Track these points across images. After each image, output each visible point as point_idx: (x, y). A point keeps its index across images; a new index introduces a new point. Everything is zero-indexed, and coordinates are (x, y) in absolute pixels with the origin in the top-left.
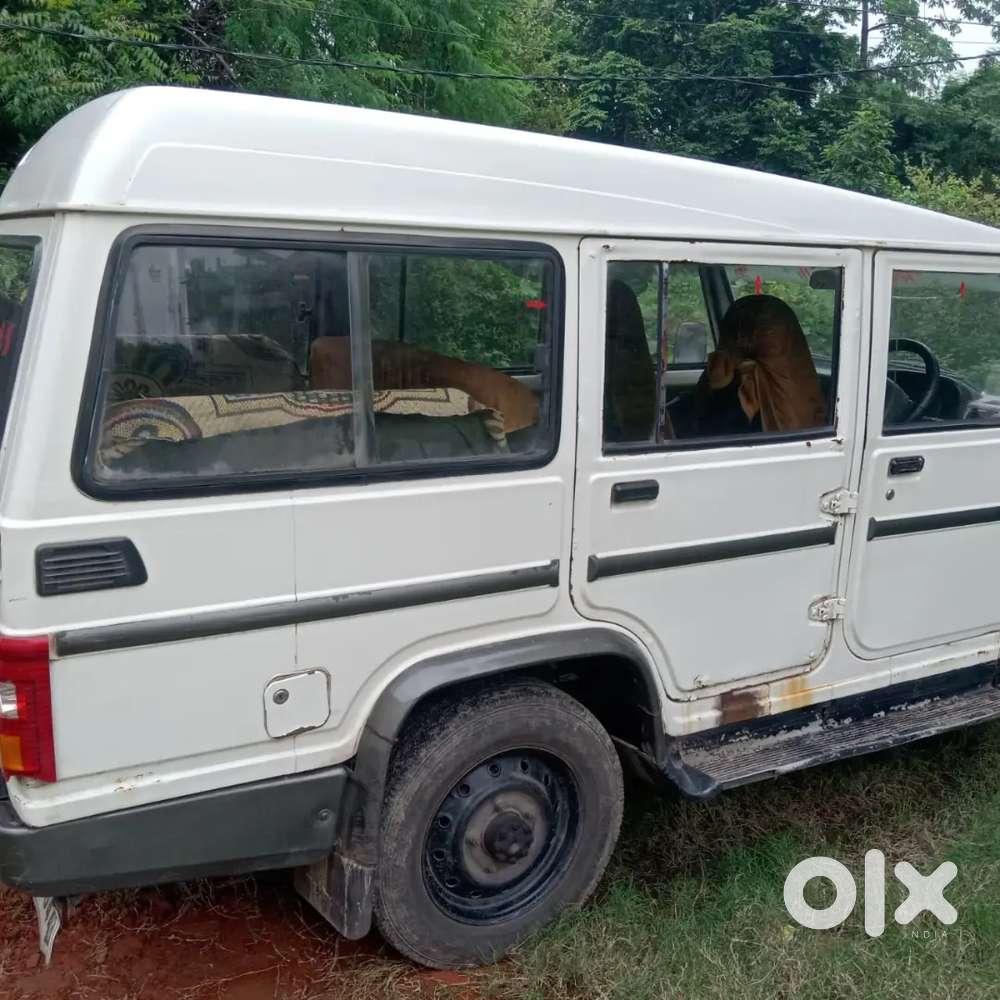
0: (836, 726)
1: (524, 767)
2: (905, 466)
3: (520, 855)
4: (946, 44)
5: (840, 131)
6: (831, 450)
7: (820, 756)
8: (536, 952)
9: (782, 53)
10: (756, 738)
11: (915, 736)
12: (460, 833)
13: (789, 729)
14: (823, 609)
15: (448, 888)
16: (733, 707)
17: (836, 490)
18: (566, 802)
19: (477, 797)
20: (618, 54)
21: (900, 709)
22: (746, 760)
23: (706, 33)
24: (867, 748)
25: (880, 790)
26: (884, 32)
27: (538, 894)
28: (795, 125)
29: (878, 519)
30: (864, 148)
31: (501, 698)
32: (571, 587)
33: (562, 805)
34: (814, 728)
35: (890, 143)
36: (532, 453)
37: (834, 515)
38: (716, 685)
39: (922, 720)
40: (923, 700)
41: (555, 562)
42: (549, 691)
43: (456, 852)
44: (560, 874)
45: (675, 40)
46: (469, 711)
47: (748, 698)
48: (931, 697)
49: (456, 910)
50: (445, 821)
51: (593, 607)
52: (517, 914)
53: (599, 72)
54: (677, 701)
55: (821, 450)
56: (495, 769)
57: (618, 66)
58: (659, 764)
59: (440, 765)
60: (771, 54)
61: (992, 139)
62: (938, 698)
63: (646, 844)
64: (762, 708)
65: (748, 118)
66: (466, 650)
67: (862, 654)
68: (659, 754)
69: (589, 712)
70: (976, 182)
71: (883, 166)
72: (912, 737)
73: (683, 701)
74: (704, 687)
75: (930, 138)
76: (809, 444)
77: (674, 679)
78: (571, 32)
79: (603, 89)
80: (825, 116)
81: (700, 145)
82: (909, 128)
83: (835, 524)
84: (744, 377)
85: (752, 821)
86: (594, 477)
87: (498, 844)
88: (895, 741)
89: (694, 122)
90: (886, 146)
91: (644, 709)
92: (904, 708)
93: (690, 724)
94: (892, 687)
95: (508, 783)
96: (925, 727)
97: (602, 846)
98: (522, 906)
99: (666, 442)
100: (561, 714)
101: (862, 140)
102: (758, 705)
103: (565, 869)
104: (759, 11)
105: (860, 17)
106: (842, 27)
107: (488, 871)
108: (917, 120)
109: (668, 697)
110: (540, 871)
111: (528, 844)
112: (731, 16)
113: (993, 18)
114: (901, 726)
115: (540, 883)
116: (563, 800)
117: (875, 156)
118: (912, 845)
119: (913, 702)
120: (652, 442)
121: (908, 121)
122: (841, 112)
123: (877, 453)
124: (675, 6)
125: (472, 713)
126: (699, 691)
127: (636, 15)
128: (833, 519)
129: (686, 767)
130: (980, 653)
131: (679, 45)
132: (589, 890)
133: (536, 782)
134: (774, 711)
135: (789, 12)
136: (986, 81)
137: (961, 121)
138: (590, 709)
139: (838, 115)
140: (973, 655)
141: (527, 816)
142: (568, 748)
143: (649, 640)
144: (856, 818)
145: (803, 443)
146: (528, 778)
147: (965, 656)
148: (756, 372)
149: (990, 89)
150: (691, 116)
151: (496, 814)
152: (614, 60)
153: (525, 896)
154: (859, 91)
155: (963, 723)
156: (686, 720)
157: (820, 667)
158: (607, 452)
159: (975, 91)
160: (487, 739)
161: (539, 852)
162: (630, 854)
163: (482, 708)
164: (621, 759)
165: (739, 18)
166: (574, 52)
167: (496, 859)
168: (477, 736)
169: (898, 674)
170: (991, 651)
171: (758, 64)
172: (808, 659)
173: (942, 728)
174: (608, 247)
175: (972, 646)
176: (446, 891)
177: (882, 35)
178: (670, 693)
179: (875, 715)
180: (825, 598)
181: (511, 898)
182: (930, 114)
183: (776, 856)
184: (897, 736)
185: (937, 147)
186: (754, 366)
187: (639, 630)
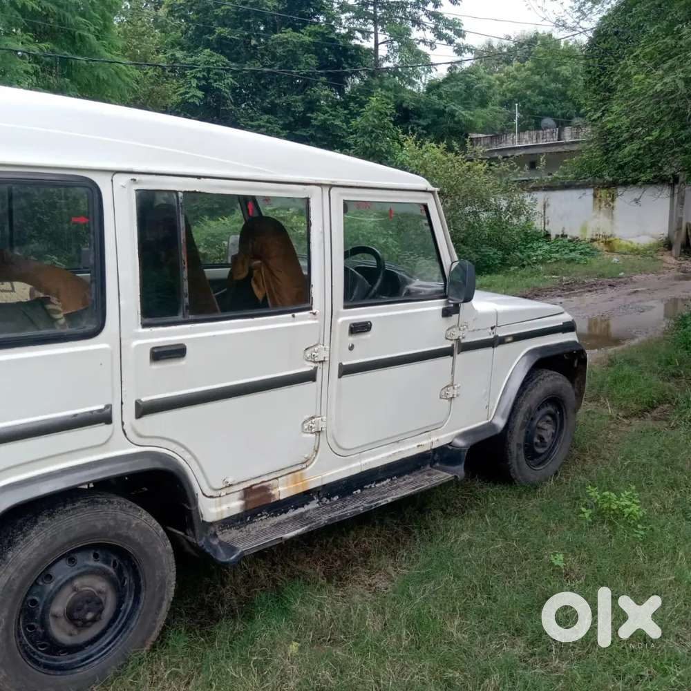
0: (328, 502)
1: (96, 556)
2: (359, 328)
3: (94, 620)
4: (426, 56)
5: (361, 110)
6: (309, 319)
7: (314, 524)
8: (112, 688)
9: (324, 57)
10: (272, 516)
11: (378, 504)
12: (45, 611)
13: (296, 508)
14: (312, 425)
15: (40, 650)
16: (252, 498)
17: (315, 346)
18: (131, 578)
19: (59, 582)
20: (212, 52)
21: (370, 487)
22: (264, 532)
23: (273, 41)
24: (345, 515)
25: (364, 542)
26: (387, 46)
27: (113, 646)
28: (334, 105)
29: (344, 364)
30: (376, 122)
31: (72, 509)
32: (123, 423)
33: (128, 580)
34: (313, 505)
35: (392, 119)
36: (84, 327)
37: (315, 362)
38: (239, 483)
39: (384, 493)
40: (385, 480)
41: (109, 406)
42: (112, 500)
43: (44, 624)
44: (130, 629)
45: (252, 44)
46: (47, 521)
47: (264, 490)
48: (391, 477)
49: (46, 666)
50: (34, 602)
51: (141, 436)
52: (96, 662)
53: (199, 63)
54: (211, 497)
55: (302, 319)
56: (72, 561)
57: (211, 61)
58: (198, 543)
59: (24, 562)
60: (317, 57)
61: (456, 119)
62: (395, 477)
63: (203, 600)
64: (274, 495)
65: (303, 99)
66: (39, 475)
67: (342, 453)
68: (198, 536)
69: (144, 511)
70: (443, 145)
71: (389, 134)
72: (375, 505)
73: (216, 497)
74: (230, 485)
75: (420, 117)
76: (293, 316)
77: (208, 483)
78: (181, 34)
79: (201, 76)
80: (353, 99)
81: (273, 117)
82: (406, 110)
83: (316, 368)
84: (255, 272)
85: (278, 575)
86: (135, 343)
87: (76, 615)
88: (365, 508)
89: (267, 101)
90: (391, 121)
91: (185, 505)
92: (373, 486)
93: (222, 512)
94: (362, 473)
95: (83, 570)
96: (384, 498)
97: (160, 606)
98: (100, 657)
99: (191, 317)
100: (121, 516)
101: (375, 117)
102: (271, 494)
103: (133, 624)
104: (308, 28)
105: (373, 35)
106: (361, 41)
107: (71, 635)
108: (411, 105)
109: (204, 494)
110: (114, 630)
111: (101, 612)
112: (288, 30)
113: (454, 40)
114: (369, 498)
115: (115, 637)
116: (130, 575)
117: (383, 128)
118: (382, 577)
119: (379, 481)
120: (180, 317)
121: (404, 105)
122: (363, 97)
123: (340, 320)
124: (251, 21)
125: (49, 522)
126: (227, 489)
127: (224, 25)
128: (314, 365)
129: (221, 543)
130: (418, 446)
131: (255, 47)
132: (153, 637)
133: (105, 566)
134: (282, 497)
135: (326, 29)
136: (452, 81)
137: (437, 107)
138: (145, 509)
139: (361, 99)
140: (414, 448)
141: (100, 592)
142: (128, 538)
143: (187, 457)
144: (348, 562)
145: (290, 315)
146: (99, 564)
147: (410, 449)
148: (262, 269)
149: (454, 86)
150: (266, 96)
151: (75, 593)
152: (209, 56)
153: (103, 649)
154: (374, 84)
155: (410, 492)
156: (219, 509)
157: (313, 464)
158: (144, 326)
159: (446, 88)
160: (62, 539)
161: (111, 616)
162: (191, 608)
163: (57, 517)
164: (171, 542)
165: (294, 31)
166: (182, 49)
167: (76, 626)
168: (54, 537)
169: (366, 464)
170: (426, 444)
171: (307, 63)
172: (304, 460)
173: (395, 497)
174: (135, 180)
175: (413, 442)
176: (39, 653)
177: (386, 48)
178: (205, 492)
179: (354, 492)
180: (313, 418)
181: (93, 652)
182: (418, 101)
183: (288, 596)
184: (366, 505)
185: (423, 122)
186: (261, 264)
187: (180, 450)
